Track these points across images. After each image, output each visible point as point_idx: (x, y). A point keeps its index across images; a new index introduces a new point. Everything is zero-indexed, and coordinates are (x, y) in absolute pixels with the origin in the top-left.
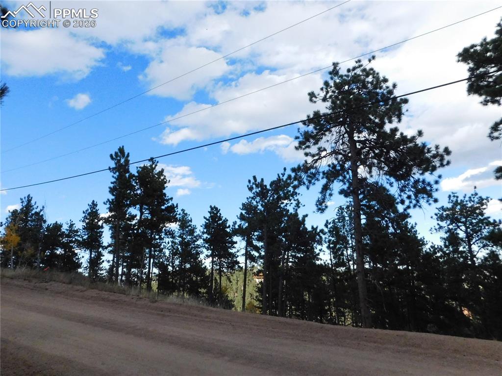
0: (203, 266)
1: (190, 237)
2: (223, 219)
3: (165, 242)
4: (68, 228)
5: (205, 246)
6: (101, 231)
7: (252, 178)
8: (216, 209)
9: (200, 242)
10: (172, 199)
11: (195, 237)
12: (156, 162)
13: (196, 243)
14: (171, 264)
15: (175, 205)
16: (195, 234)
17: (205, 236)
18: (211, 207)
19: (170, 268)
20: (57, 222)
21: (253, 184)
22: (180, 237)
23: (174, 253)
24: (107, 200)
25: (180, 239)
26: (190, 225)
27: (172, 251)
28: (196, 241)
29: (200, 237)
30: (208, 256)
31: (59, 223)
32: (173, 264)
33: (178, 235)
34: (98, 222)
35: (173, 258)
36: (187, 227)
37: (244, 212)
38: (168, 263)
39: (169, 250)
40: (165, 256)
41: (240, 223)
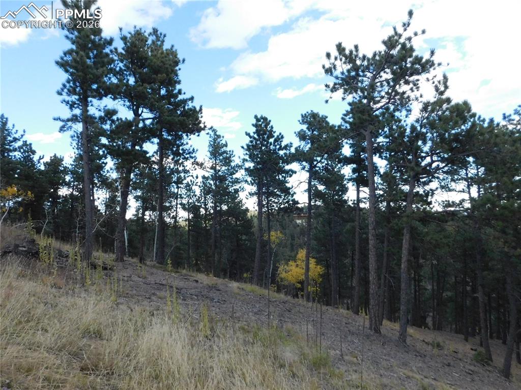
0: (244, 208)
1: (226, 168)
2: (276, 135)
3: (192, 176)
4: (72, 163)
5: (246, 181)
6: (103, 163)
7: (335, 48)
8: (265, 119)
9: (240, 174)
10: (192, 99)
11: (233, 168)
12: (162, 36)
13: (234, 176)
14: (203, 206)
15: (198, 109)
16: (233, 164)
17: (250, 165)
18: (256, 117)
19: (203, 211)
20: (55, 155)
21: (336, 59)
22: (212, 168)
23: (207, 191)
25: (212, 171)
26: (225, 152)
27: (204, 189)
28: (234, 174)
29: (240, 167)
30: (251, 194)
31: (58, 155)
32: (205, 205)
33: (208, 165)
34: (98, 150)
35: (205, 198)
36: (221, 154)
37: (304, 127)
38: (199, 204)
39: (199, 186)
40: (196, 196)
41: (299, 144)
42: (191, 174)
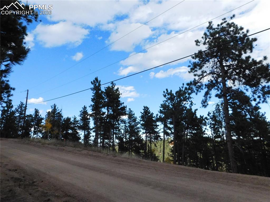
0: (142, 138)
1: (134, 123)
2: (151, 113)
4: (73, 120)
5: (142, 128)
6: (89, 121)
7: (166, 90)
8: (147, 108)
9: (139, 126)
10: (123, 103)
11: (137, 123)
12: (115, 84)
13: (137, 126)
14: (125, 138)
15: (125, 106)
16: (137, 122)
17: (142, 122)
18: (144, 106)
19: (124, 140)
20: (68, 117)
21: (166, 93)
22: (129, 123)
23: (126, 131)
24: (90, 105)
25: (129, 124)
26: (134, 117)
27: (125, 130)
28: (137, 125)
29: (139, 123)
30: (144, 133)
32: (126, 137)
33: (127, 122)
34: (87, 117)
35: (126, 134)
36: (132, 118)
37: (162, 109)
38: (123, 137)
39: (124, 130)
40: (122, 133)
41: (160, 115)
42: (121, 125)
